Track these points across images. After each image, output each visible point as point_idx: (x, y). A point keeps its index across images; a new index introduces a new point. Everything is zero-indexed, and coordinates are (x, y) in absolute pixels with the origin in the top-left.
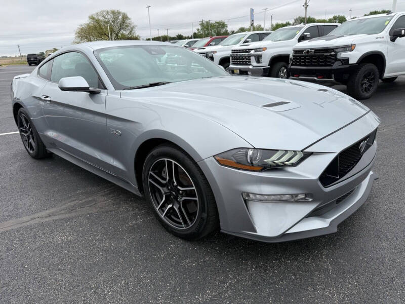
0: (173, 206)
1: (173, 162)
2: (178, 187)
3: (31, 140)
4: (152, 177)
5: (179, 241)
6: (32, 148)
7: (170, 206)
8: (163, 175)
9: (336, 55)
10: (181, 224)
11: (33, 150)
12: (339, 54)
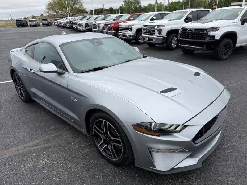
0: (107, 146)
1: (108, 123)
2: (111, 137)
3: (22, 91)
4: (95, 128)
5: (111, 166)
6: (22, 95)
7: (106, 146)
8: (102, 127)
9: (207, 34)
10: (112, 156)
11: (23, 97)
12: (209, 33)
